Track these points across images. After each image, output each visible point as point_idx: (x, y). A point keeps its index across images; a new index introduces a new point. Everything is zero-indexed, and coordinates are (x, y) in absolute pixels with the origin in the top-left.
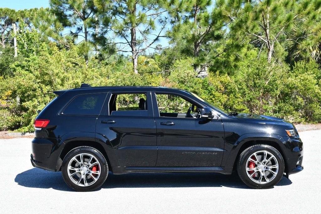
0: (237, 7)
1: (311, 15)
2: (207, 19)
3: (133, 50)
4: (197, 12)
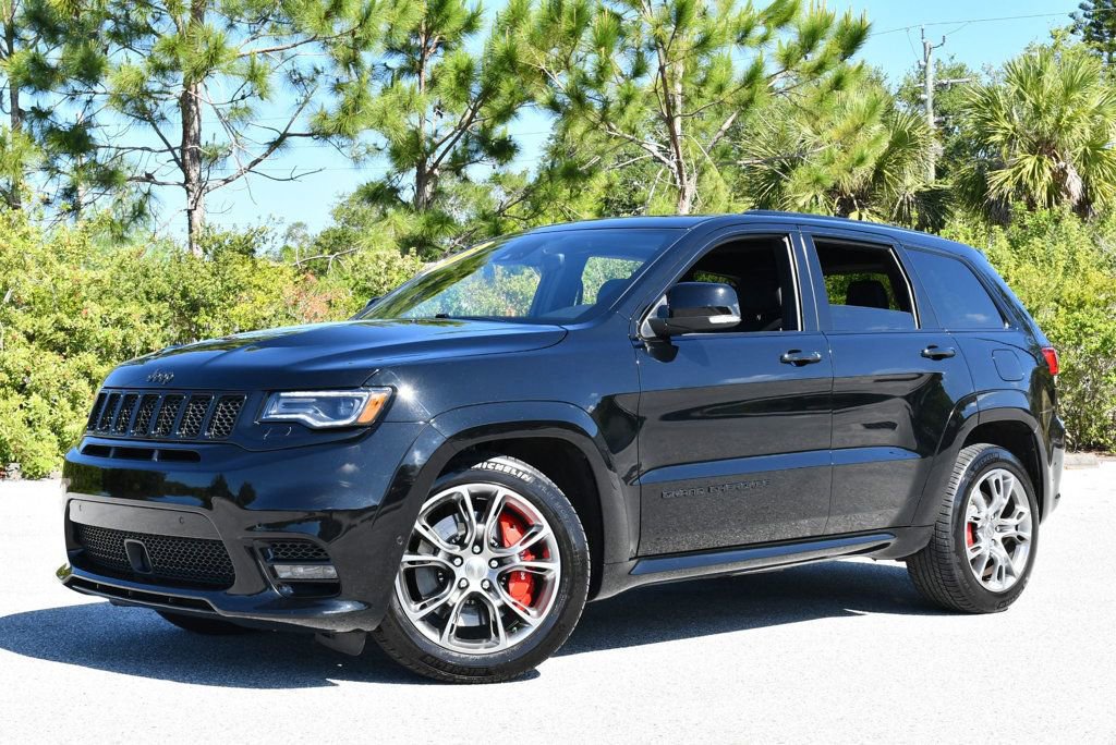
0: (570, 32)
1: (828, 76)
2: (464, 75)
3: (188, 180)
4: (427, 56)
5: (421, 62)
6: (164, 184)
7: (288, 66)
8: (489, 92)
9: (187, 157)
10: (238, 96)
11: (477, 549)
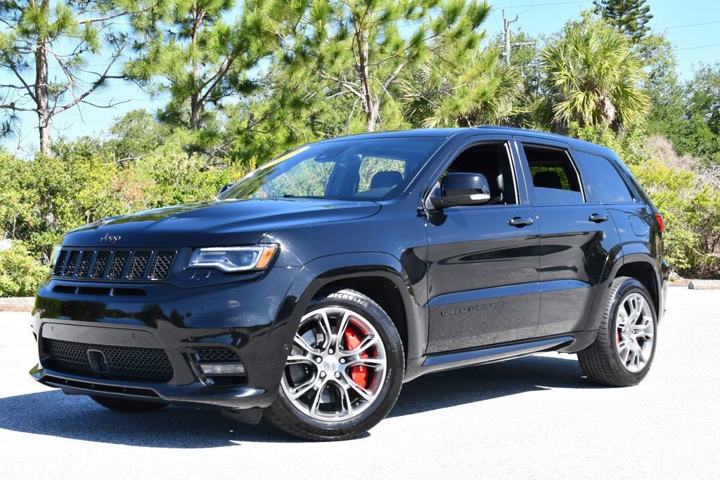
0: (297, 9)
1: (464, 39)
2: (224, 37)
3: (39, 107)
4: (198, 25)
5: (194, 29)
6: (23, 110)
7: (106, 31)
8: (239, 50)
9: (39, 92)
10: (77, 51)
11: (331, 351)
